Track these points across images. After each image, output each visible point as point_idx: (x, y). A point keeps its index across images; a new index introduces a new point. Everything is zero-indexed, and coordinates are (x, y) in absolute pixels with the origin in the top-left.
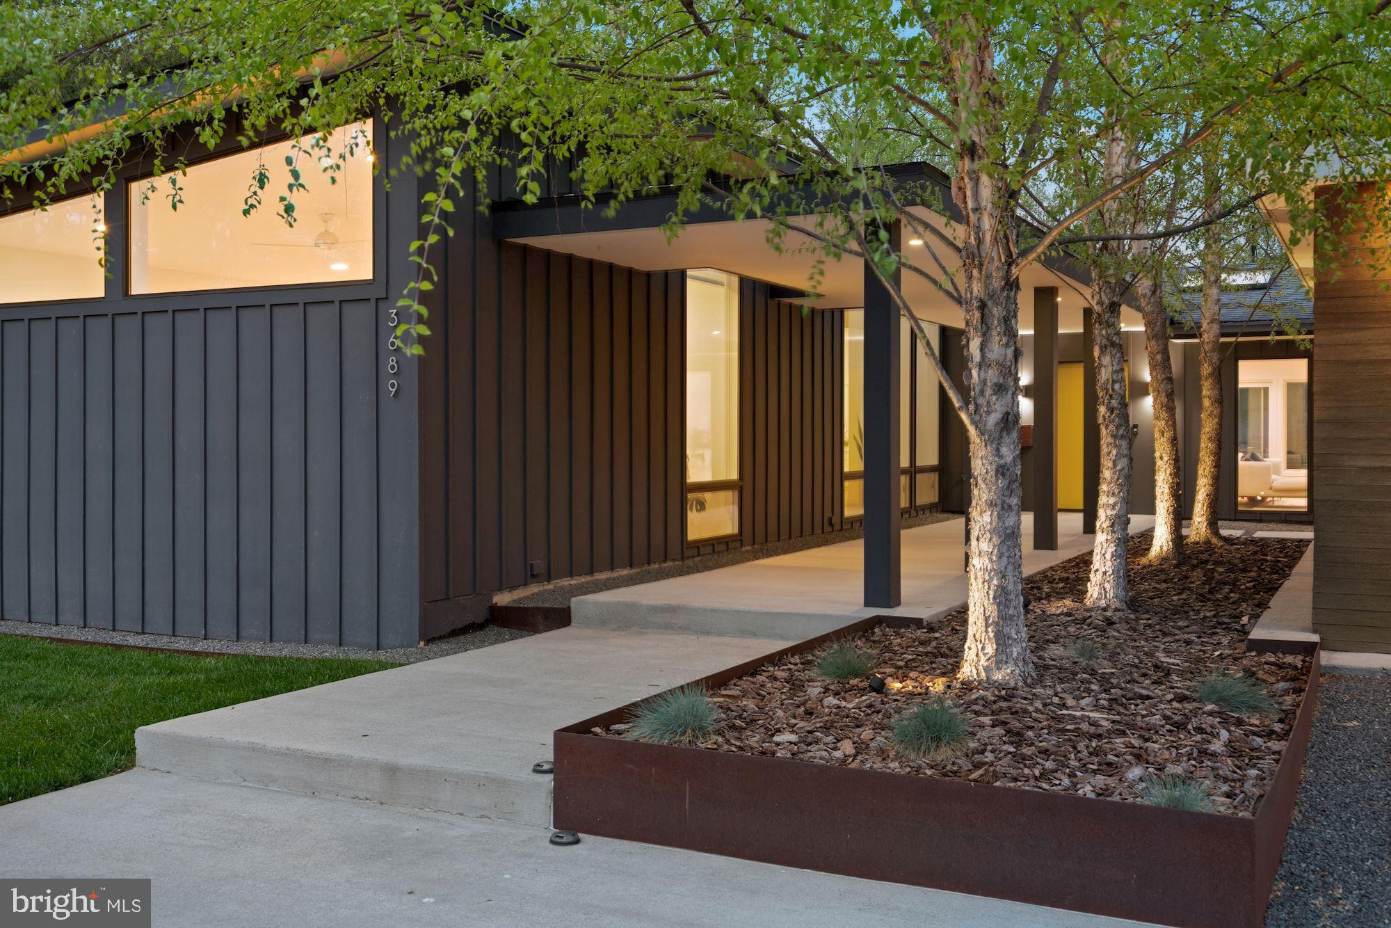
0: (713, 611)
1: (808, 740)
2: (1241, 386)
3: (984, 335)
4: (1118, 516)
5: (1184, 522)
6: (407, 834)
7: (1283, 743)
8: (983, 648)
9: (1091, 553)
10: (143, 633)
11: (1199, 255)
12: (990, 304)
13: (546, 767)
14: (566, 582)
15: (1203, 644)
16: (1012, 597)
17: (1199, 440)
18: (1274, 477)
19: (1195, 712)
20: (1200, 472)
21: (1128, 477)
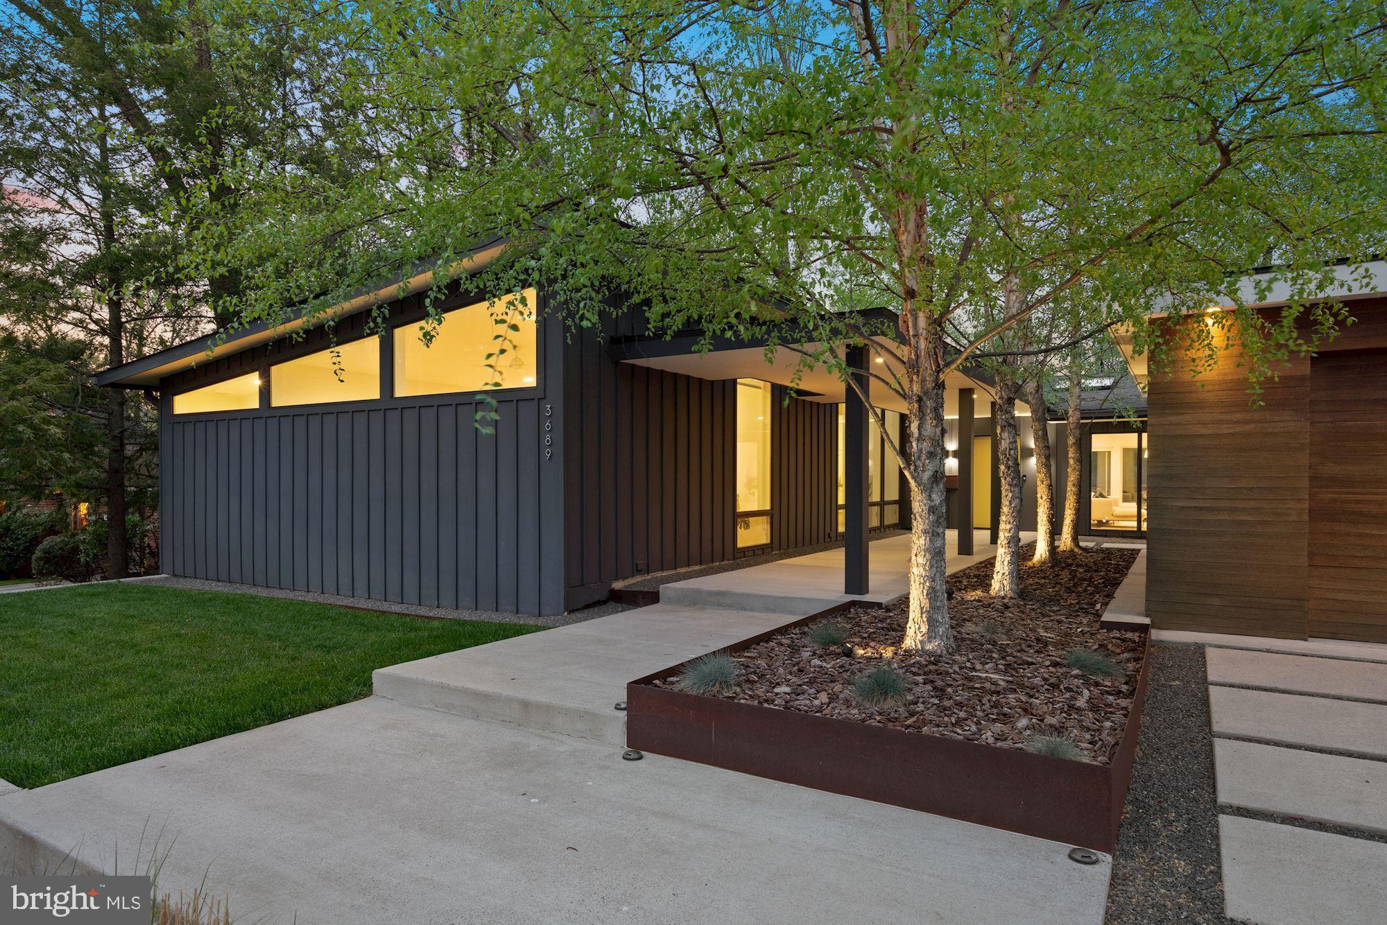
0: (748, 595)
1: (797, 692)
2: (1093, 450)
3: (920, 419)
4: (1012, 537)
5: (1056, 537)
6: (532, 749)
7: (1128, 700)
8: (919, 628)
9: (995, 558)
10: (402, 603)
11: (1066, 367)
12: (924, 398)
13: (623, 706)
14: (659, 574)
15: (1070, 623)
16: (939, 594)
17: (1066, 485)
18: (1114, 508)
19: (1065, 675)
20: (1067, 506)
21: (1019, 512)
